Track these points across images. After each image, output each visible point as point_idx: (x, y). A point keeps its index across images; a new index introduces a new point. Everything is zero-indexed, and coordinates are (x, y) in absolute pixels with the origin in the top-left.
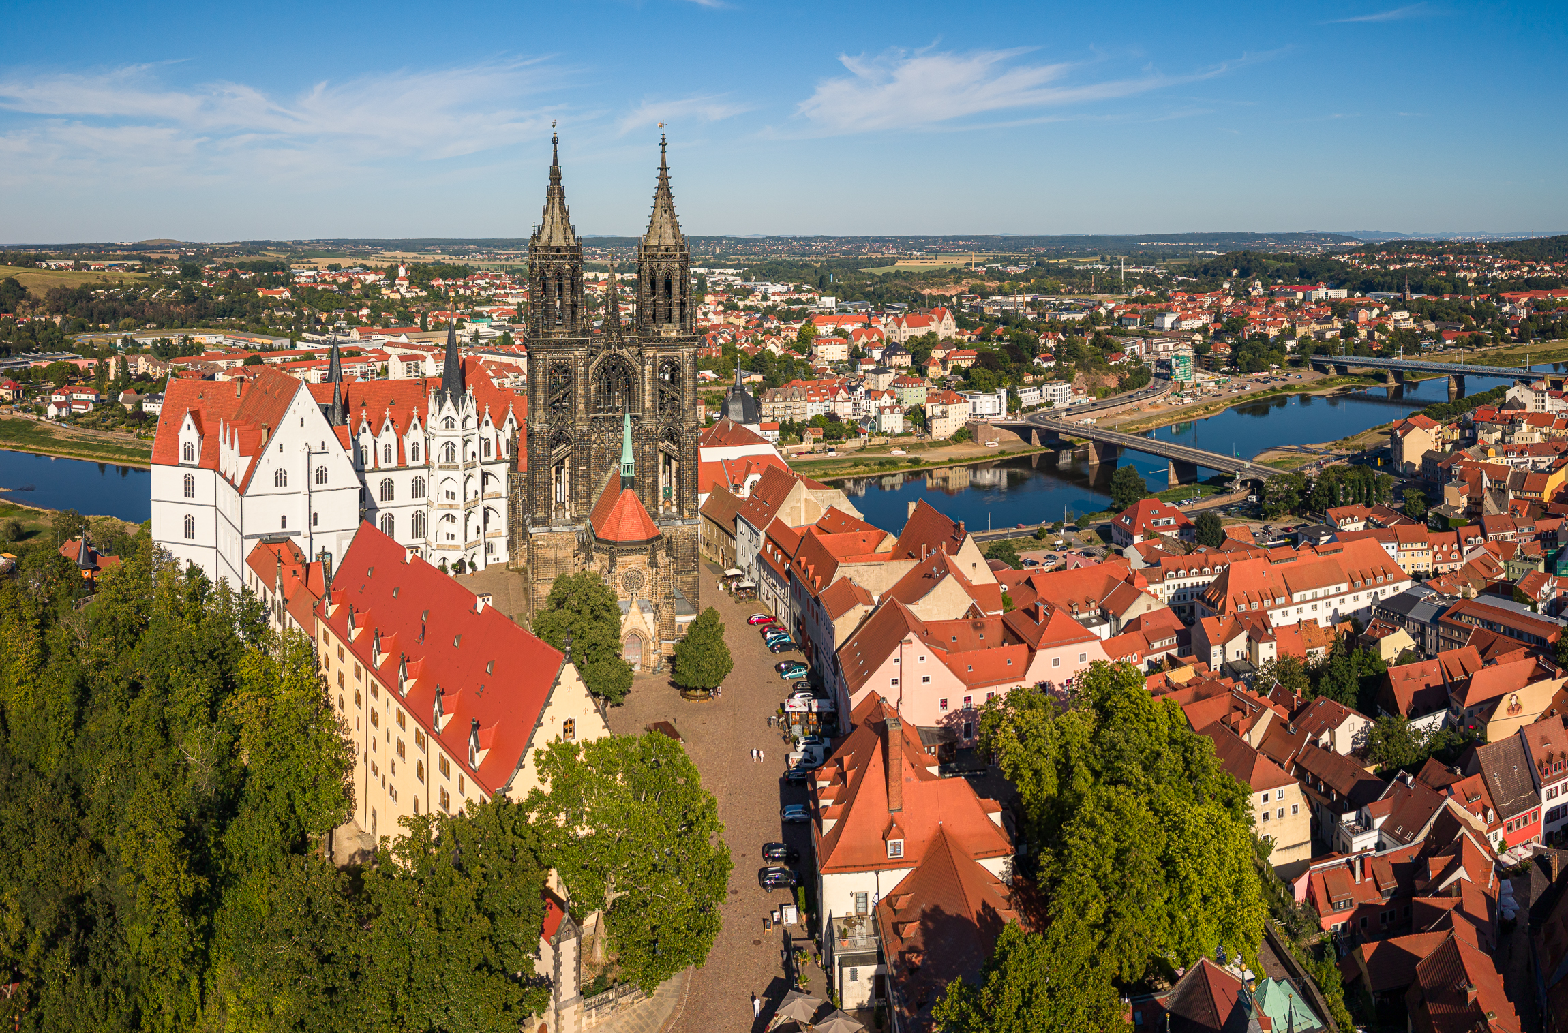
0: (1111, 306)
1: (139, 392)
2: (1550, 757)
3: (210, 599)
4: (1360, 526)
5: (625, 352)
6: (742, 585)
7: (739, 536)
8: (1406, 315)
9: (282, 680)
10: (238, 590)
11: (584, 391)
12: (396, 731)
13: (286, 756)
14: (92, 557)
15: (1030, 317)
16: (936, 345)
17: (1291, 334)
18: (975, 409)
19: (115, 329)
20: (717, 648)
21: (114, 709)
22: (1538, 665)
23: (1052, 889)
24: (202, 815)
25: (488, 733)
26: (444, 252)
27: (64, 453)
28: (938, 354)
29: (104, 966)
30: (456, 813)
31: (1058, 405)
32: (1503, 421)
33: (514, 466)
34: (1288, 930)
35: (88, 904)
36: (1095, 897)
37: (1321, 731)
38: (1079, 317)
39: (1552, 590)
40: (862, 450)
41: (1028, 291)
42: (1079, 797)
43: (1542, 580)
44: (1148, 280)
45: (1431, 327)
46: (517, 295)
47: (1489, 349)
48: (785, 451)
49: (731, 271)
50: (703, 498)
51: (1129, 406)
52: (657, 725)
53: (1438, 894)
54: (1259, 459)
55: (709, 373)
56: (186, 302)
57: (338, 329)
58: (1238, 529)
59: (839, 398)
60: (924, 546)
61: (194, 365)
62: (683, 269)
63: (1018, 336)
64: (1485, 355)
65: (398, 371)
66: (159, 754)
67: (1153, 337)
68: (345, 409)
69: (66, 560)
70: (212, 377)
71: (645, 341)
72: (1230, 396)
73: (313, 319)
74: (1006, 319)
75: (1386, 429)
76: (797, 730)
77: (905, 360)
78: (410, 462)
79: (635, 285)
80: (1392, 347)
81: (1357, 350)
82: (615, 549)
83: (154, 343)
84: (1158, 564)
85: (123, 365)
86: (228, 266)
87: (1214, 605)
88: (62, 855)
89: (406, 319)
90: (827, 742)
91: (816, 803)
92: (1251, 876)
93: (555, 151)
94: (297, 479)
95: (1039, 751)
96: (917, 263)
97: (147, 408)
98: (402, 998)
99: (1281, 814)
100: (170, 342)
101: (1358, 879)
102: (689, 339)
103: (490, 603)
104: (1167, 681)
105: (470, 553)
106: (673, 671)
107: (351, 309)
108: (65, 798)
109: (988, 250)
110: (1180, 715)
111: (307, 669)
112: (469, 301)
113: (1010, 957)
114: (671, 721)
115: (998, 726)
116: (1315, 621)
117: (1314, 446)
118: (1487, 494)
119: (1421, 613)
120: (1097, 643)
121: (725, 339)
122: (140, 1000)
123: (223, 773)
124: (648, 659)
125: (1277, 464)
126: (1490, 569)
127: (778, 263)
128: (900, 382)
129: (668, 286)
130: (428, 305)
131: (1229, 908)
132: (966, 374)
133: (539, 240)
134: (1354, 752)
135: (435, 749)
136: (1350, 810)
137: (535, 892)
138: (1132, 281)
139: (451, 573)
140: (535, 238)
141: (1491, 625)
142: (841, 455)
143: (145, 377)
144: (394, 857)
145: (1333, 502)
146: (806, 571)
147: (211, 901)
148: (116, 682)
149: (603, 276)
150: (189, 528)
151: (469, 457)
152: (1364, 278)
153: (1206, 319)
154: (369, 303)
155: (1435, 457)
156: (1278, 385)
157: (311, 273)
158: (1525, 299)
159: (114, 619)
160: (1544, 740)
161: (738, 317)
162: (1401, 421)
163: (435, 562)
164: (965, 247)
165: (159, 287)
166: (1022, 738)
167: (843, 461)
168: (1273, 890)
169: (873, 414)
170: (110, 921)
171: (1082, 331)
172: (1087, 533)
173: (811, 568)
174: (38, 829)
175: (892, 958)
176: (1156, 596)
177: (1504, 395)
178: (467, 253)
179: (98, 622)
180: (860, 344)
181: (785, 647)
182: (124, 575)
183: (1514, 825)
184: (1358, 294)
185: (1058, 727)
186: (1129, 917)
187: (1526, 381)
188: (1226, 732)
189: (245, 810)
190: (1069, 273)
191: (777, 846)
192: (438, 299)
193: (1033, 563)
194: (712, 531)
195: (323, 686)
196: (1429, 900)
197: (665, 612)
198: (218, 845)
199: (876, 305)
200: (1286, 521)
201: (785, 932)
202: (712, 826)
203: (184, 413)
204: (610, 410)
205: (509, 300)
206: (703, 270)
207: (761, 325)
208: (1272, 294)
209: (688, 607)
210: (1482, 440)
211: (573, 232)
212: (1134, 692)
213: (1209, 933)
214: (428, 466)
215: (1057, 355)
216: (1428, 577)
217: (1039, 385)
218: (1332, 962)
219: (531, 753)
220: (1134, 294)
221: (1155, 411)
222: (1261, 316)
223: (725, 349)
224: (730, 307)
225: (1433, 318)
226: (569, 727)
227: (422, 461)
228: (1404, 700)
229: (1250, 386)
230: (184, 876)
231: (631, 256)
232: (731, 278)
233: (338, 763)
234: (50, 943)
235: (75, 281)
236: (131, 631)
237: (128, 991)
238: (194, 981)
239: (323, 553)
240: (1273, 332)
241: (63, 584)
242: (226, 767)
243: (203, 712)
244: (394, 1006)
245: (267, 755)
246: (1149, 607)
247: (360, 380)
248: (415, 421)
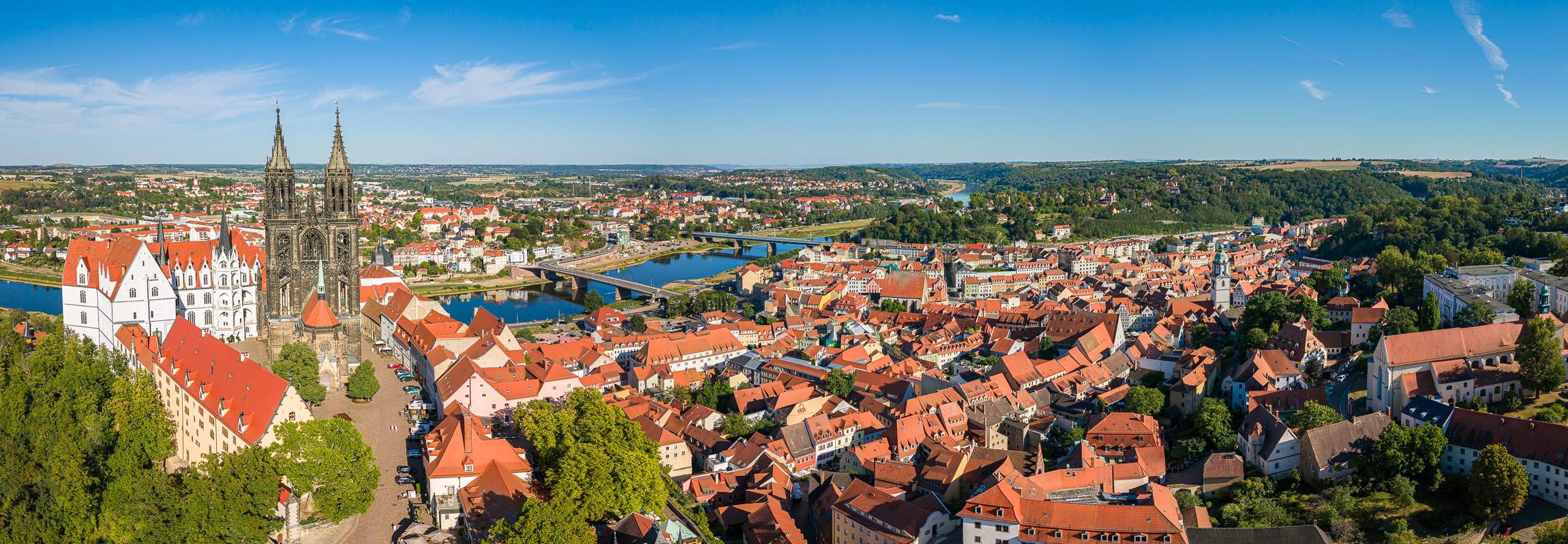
0: (584, 204)
1: (54, 247)
2: (821, 432)
3: (96, 354)
4: (719, 322)
5: (319, 227)
6: (384, 349)
7: (382, 325)
8: (744, 210)
9: (136, 393)
10: (111, 350)
11: (297, 248)
12: (199, 416)
13: (140, 427)
14: (32, 333)
15: (540, 210)
16: (488, 225)
17: (682, 220)
18: (510, 259)
19: (40, 212)
20: (371, 380)
21: (47, 406)
22: (815, 390)
23: (553, 485)
24: (95, 452)
25: (249, 417)
26: (218, 171)
27: (14, 279)
28: (489, 229)
29: (45, 512)
30: (232, 452)
31: (555, 257)
32: (797, 268)
33: (259, 287)
34: (679, 502)
35: (35, 488)
36: (576, 488)
37: (698, 419)
38: (566, 210)
39: (824, 354)
40: (449, 280)
41: (539, 195)
42: (568, 448)
43: (817, 349)
44: (604, 190)
45: (758, 217)
46: (259, 196)
47: (790, 229)
48: (406, 281)
49: (376, 183)
50: (362, 305)
51: (594, 258)
52: (339, 415)
53: (760, 489)
54: (664, 287)
55: (364, 239)
56: (78, 198)
57: (162, 214)
58: (653, 323)
59: (436, 253)
60: (483, 330)
61: (84, 232)
62: (350, 182)
63: (533, 220)
64: (787, 232)
65: (195, 236)
66: (71, 426)
67: (607, 221)
68: (167, 257)
69: (17, 334)
70: (94, 239)
71: (330, 221)
72: (649, 253)
73: (148, 208)
74: (526, 211)
75: (733, 272)
76: (415, 417)
77: (472, 233)
78: (203, 285)
79: (324, 190)
80: (737, 227)
81: (718, 229)
82: (315, 330)
83: (62, 221)
84: (610, 341)
85: (45, 232)
86: (101, 179)
87: (640, 361)
88: (20, 468)
89: (199, 208)
90: (431, 423)
91: (426, 449)
92: (659, 481)
93: (278, 116)
94: (142, 293)
95: (546, 428)
96: (478, 180)
97: (59, 255)
98: (204, 525)
99: (676, 455)
100: (70, 220)
101: (717, 482)
102: (351, 220)
103: (248, 357)
104: (615, 397)
105: (237, 332)
106: (348, 390)
107: (168, 203)
108: (21, 445)
109: (516, 173)
110: (622, 412)
111: (149, 388)
112: (233, 199)
113: (530, 511)
114: (347, 413)
115: (523, 417)
116: (695, 369)
117: (695, 280)
118: (788, 306)
119: (751, 365)
120: (577, 379)
121: (373, 220)
122: (64, 524)
123: (106, 434)
124: (334, 384)
125: (675, 290)
126: (789, 344)
127: (401, 179)
128: (468, 244)
129: (342, 191)
130: (210, 201)
131: (647, 493)
132: (505, 240)
133: (270, 165)
134: (715, 429)
135: (220, 425)
136: (713, 453)
137: (275, 484)
138: (595, 190)
139: (227, 342)
140: (268, 164)
141: (789, 371)
142: (438, 283)
143: (57, 239)
144: (198, 470)
145: (705, 310)
146: (419, 342)
147: (101, 488)
148: (47, 393)
149: (306, 185)
150: (84, 318)
151: (235, 283)
152: (721, 190)
153: (636, 211)
154: (178, 199)
155: (760, 287)
156: (675, 247)
157: (146, 183)
158: (810, 202)
159: (45, 363)
160: (818, 425)
161: (380, 208)
162: (742, 267)
163: (217, 336)
164: (504, 171)
165: (63, 189)
166: (536, 422)
167: (439, 286)
168: (671, 486)
169: (454, 261)
170: (47, 495)
171: (568, 218)
172: (571, 325)
173: (422, 341)
174: (7, 458)
175: (467, 511)
176: (609, 357)
177: (798, 254)
178: (231, 172)
179: (36, 365)
180: (447, 224)
181: (408, 379)
182: (49, 342)
183: (801, 461)
184: (718, 199)
185: (556, 417)
186: (594, 496)
187: (810, 246)
188: (647, 421)
189: (118, 450)
190: (561, 185)
191: (405, 467)
192: (216, 197)
193: (542, 340)
194: (368, 322)
195: (159, 396)
196: (756, 491)
197: (343, 362)
198: (104, 465)
199: (455, 202)
200: (680, 319)
201: (409, 501)
202: (370, 459)
203: (79, 258)
204: (311, 258)
205: (255, 198)
206: (361, 183)
207: (393, 213)
208: (671, 198)
209: (356, 360)
210: (786, 278)
211: (289, 161)
212: (597, 402)
213: (637, 502)
214: (212, 287)
215: (554, 230)
216: (755, 347)
217: (545, 247)
218: (703, 514)
219: (271, 427)
220: (596, 197)
221: (608, 261)
222: (665, 210)
223: (373, 226)
224: (376, 203)
225: (759, 212)
226: (292, 415)
227: (209, 285)
228: (742, 406)
229: (660, 248)
230: (86, 477)
231: (321, 174)
232: (376, 187)
233: (167, 430)
234: (15, 503)
235: (17, 186)
236: (54, 369)
237: (57, 521)
238: (93, 517)
239: (157, 332)
240: (672, 219)
241: (17, 346)
242: (107, 432)
243: (94, 407)
244: (200, 527)
245: (129, 427)
246: (605, 362)
247: (174, 241)
248: (205, 263)
